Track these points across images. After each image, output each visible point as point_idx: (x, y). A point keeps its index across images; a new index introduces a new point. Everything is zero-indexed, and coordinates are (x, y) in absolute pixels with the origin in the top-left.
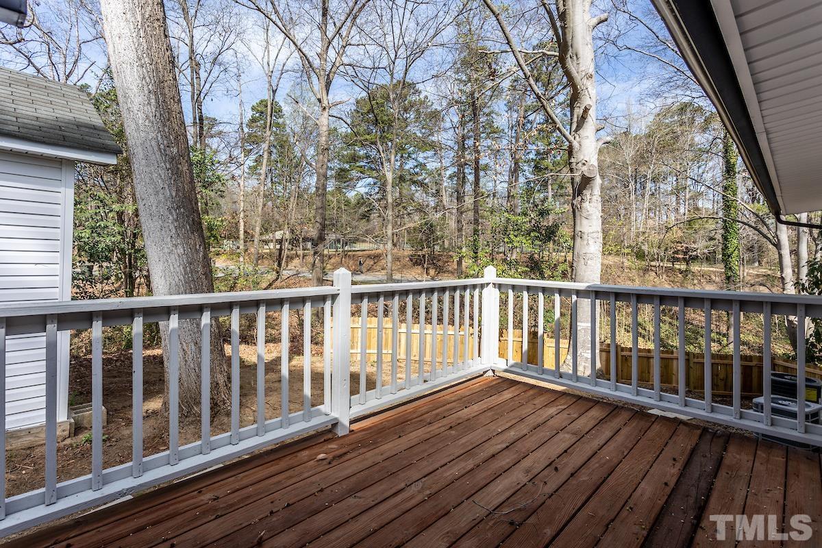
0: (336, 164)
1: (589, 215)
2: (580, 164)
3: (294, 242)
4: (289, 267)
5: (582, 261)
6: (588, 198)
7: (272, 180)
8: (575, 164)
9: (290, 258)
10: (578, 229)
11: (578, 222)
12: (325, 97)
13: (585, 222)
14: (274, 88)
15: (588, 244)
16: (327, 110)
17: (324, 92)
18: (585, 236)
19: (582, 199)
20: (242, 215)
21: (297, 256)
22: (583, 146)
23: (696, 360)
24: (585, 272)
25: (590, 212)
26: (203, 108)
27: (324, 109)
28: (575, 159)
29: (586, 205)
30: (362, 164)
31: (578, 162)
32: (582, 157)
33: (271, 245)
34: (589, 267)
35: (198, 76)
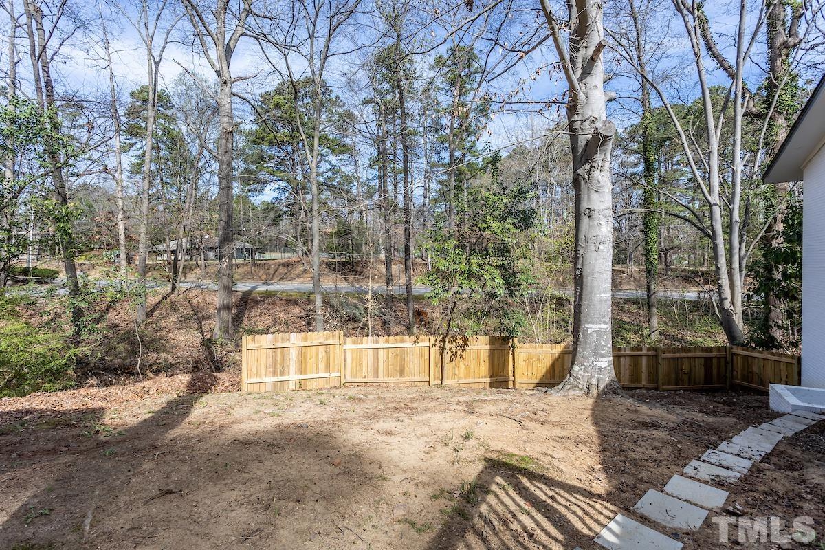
0: (239, 164)
1: (600, 187)
2: (587, 123)
3: (194, 249)
4: (188, 279)
5: (592, 247)
6: (600, 165)
7: (162, 180)
8: (579, 122)
9: (188, 269)
10: (585, 205)
11: (584, 196)
12: (225, 68)
13: (594, 196)
14: (157, 60)
15: (599, 224)
16: (229, 85)
17: (224, 63)
18: (596, 215)
19: (592, 166)
20: (120, 216)
21: (198, 266)
22: (591, 98)
23: (663, 356)
24: (596, 259)
25: (602, 184)
26: (52, 71)
27: (225, 83)
28: (580, 117)
29: (597, 174)
30: (270, 165)
31: (584, 119)
32: (590, 113)
33: (165, 257)
34: (600, 253)
35: (39, 26)
